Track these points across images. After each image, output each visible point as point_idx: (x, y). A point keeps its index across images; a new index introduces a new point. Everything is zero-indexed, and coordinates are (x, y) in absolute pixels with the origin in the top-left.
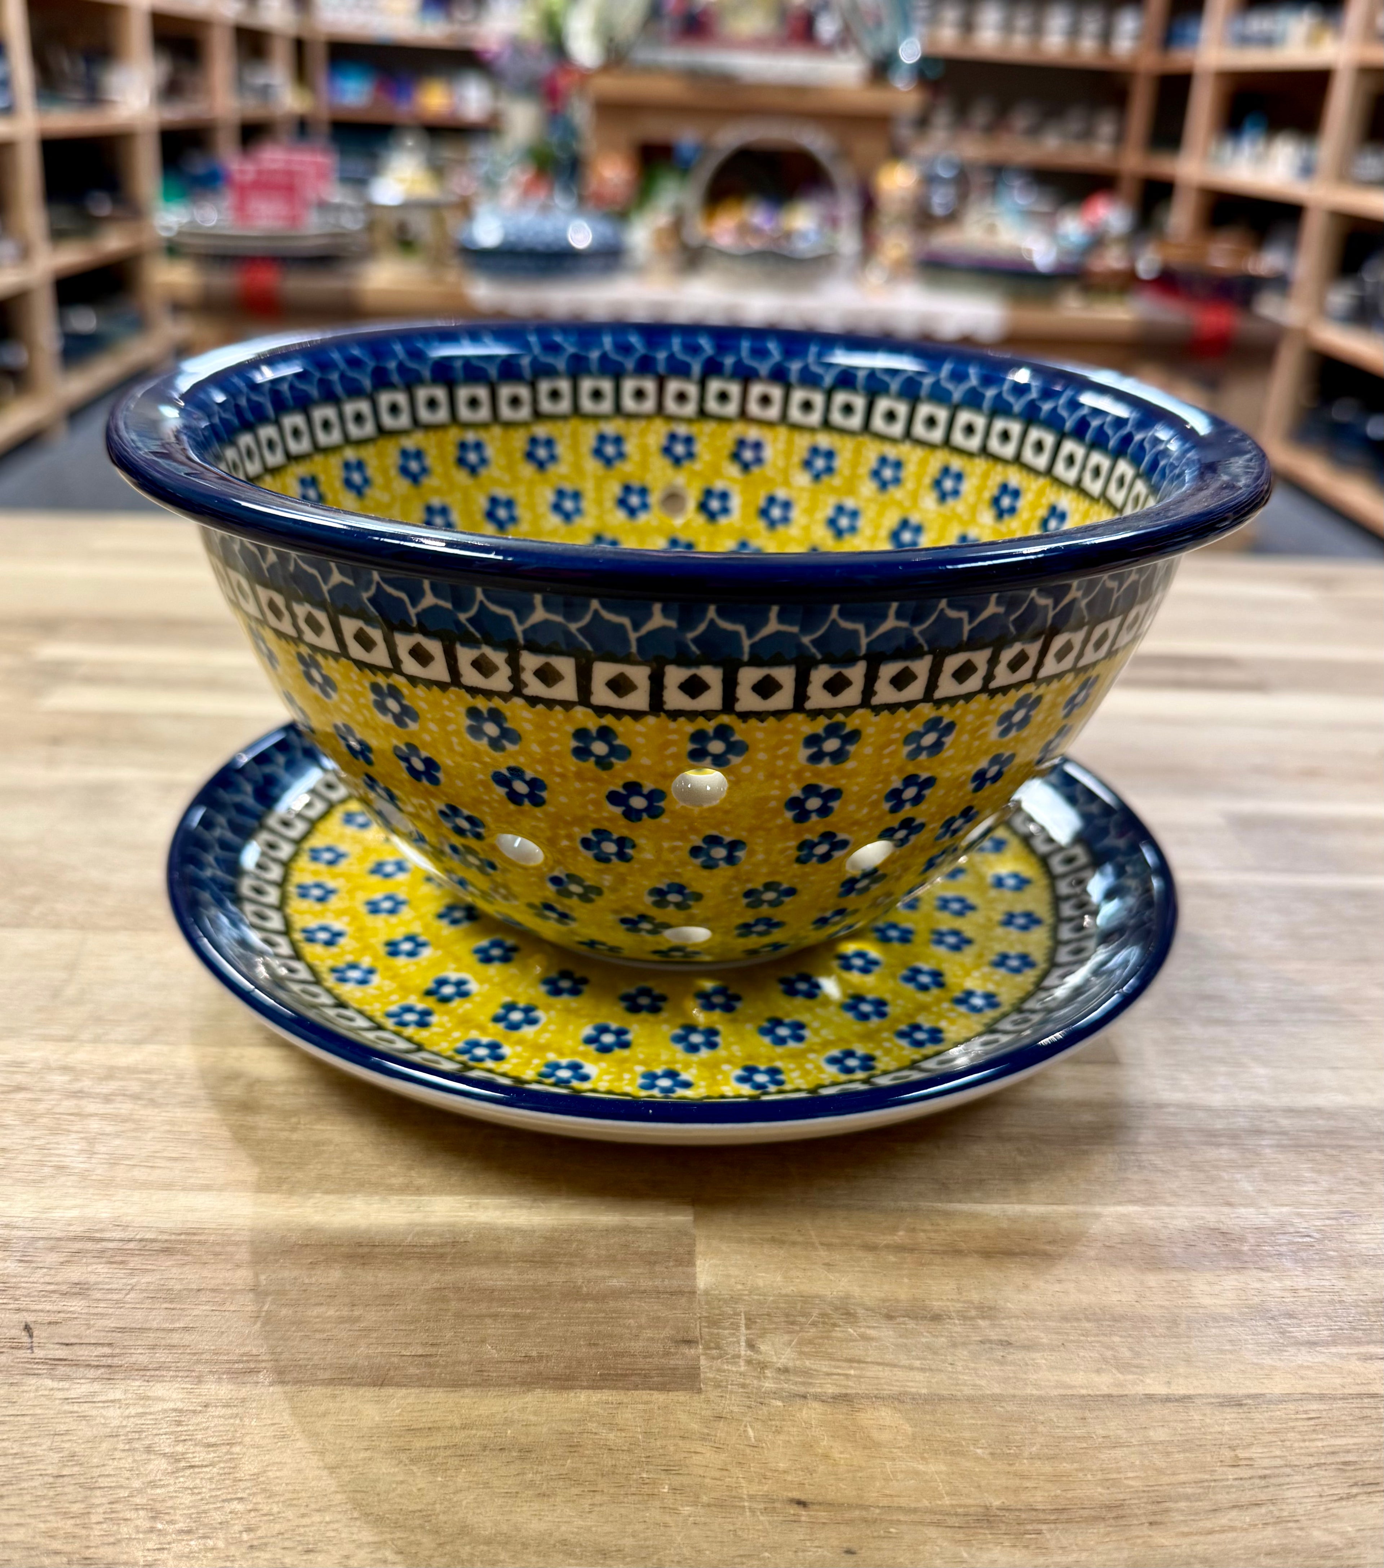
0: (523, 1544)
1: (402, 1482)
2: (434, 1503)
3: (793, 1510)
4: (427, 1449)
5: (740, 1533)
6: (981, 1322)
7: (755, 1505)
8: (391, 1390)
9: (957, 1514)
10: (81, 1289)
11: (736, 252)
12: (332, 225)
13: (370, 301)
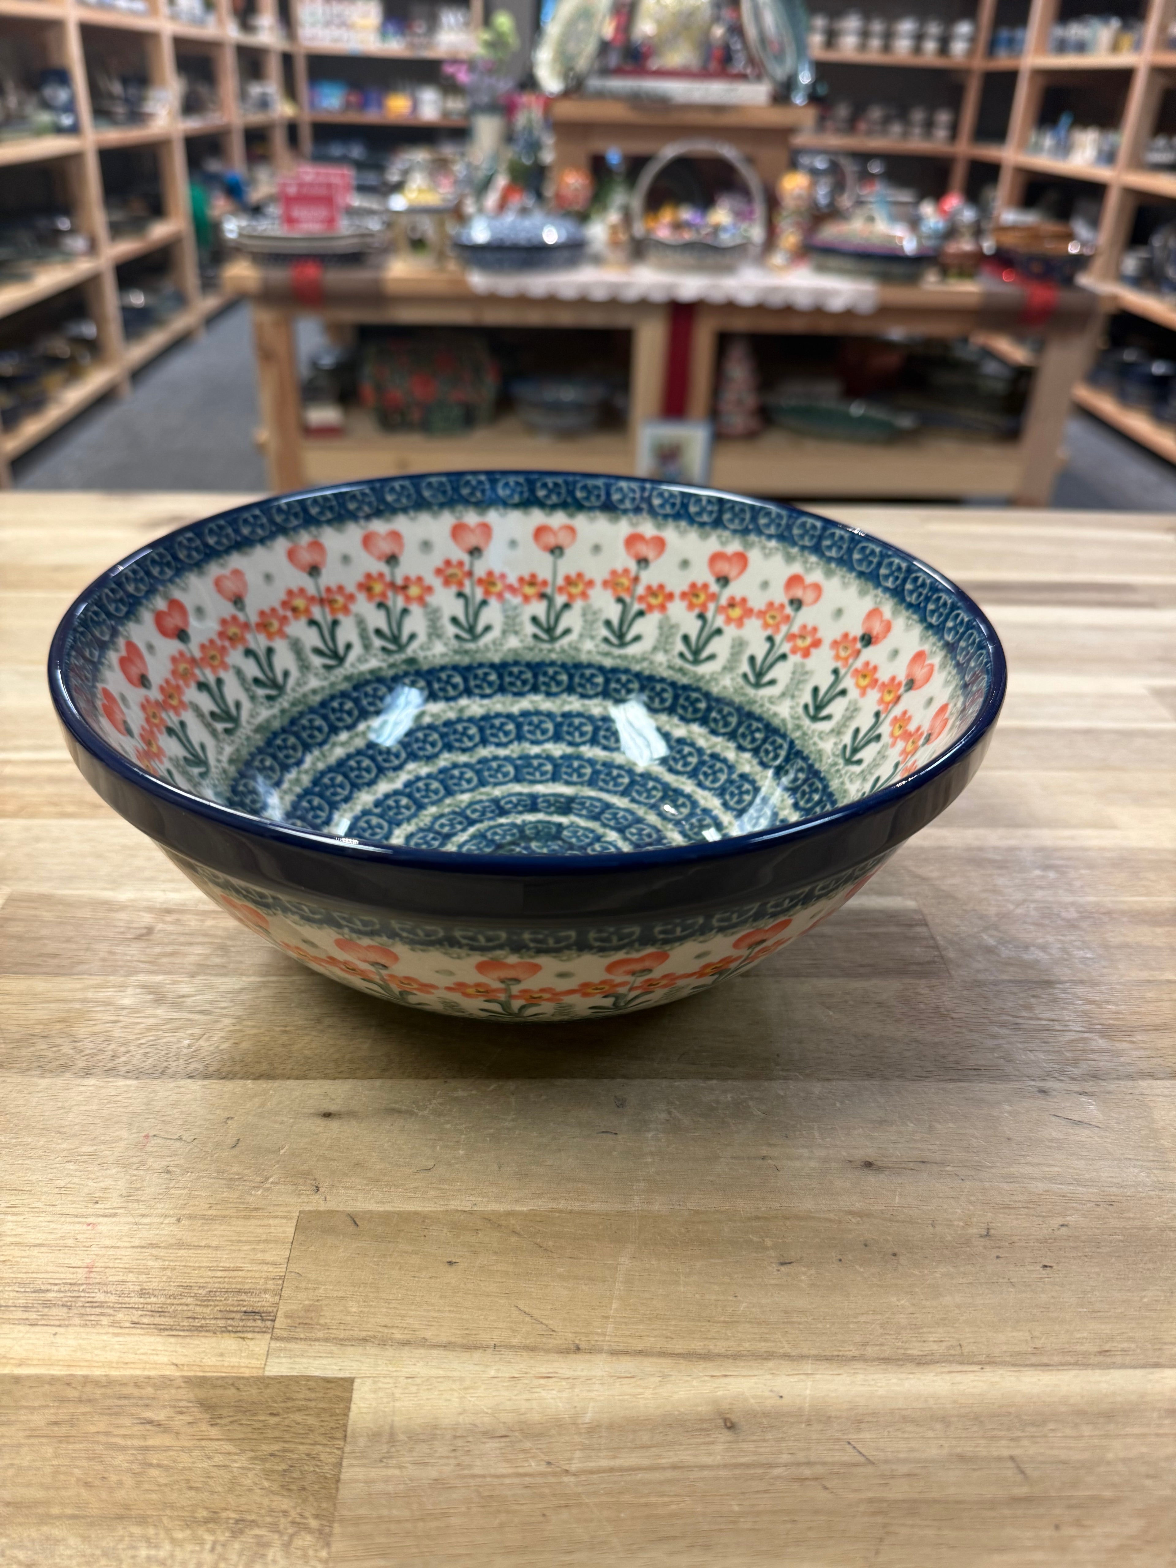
11: (673, 243)
12: (359, 226)
13: (391, 288)
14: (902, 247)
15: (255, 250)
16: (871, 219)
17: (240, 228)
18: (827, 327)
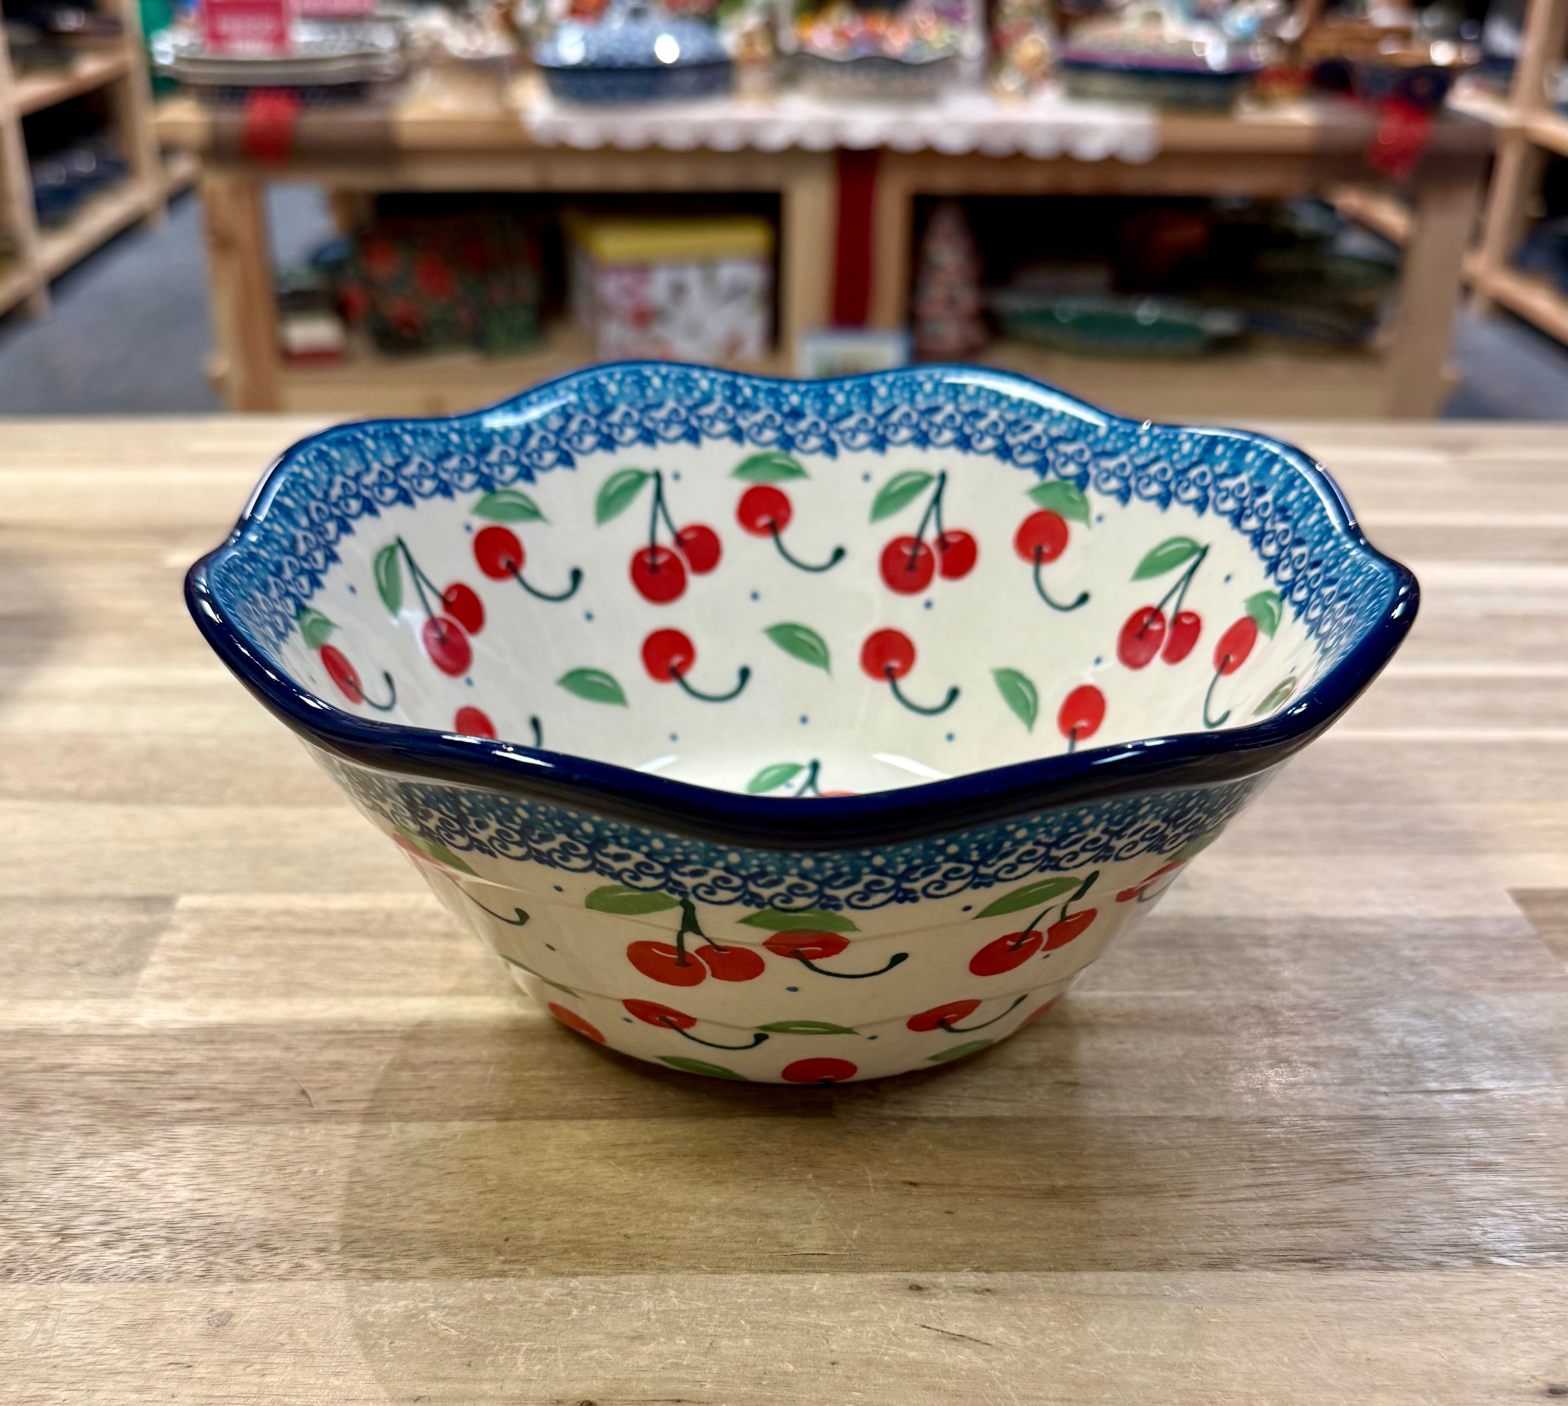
0: (706, 1211)
1: (613, 1177)
2: (638, 1188)
3: (906, 1188)
4: (628, 1157)
5: (867, 1202)
6: (1054, 1070)
7: (878, 1186)
8: (596, 1122)
9: (1030, 1190)
10: (338, 1066)
11: (841, 58)
12: (361, 43)
13: (408, 136)
14: (1203, 61)
15: (200, 81)
16: (1154, 17)
17: (175, 46)
18: (1081, 183)
